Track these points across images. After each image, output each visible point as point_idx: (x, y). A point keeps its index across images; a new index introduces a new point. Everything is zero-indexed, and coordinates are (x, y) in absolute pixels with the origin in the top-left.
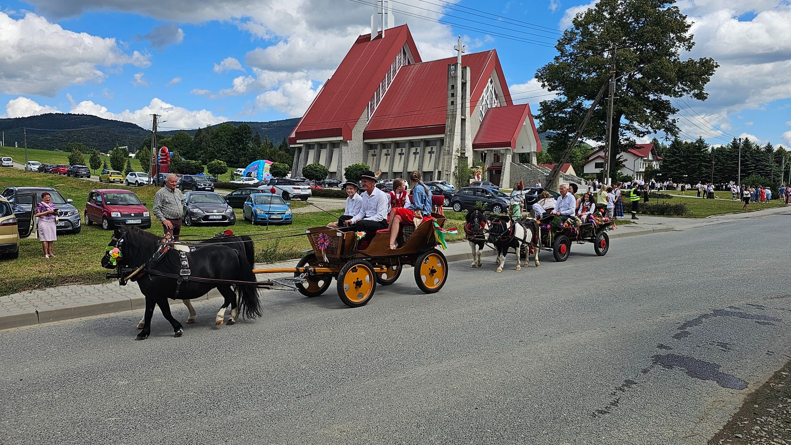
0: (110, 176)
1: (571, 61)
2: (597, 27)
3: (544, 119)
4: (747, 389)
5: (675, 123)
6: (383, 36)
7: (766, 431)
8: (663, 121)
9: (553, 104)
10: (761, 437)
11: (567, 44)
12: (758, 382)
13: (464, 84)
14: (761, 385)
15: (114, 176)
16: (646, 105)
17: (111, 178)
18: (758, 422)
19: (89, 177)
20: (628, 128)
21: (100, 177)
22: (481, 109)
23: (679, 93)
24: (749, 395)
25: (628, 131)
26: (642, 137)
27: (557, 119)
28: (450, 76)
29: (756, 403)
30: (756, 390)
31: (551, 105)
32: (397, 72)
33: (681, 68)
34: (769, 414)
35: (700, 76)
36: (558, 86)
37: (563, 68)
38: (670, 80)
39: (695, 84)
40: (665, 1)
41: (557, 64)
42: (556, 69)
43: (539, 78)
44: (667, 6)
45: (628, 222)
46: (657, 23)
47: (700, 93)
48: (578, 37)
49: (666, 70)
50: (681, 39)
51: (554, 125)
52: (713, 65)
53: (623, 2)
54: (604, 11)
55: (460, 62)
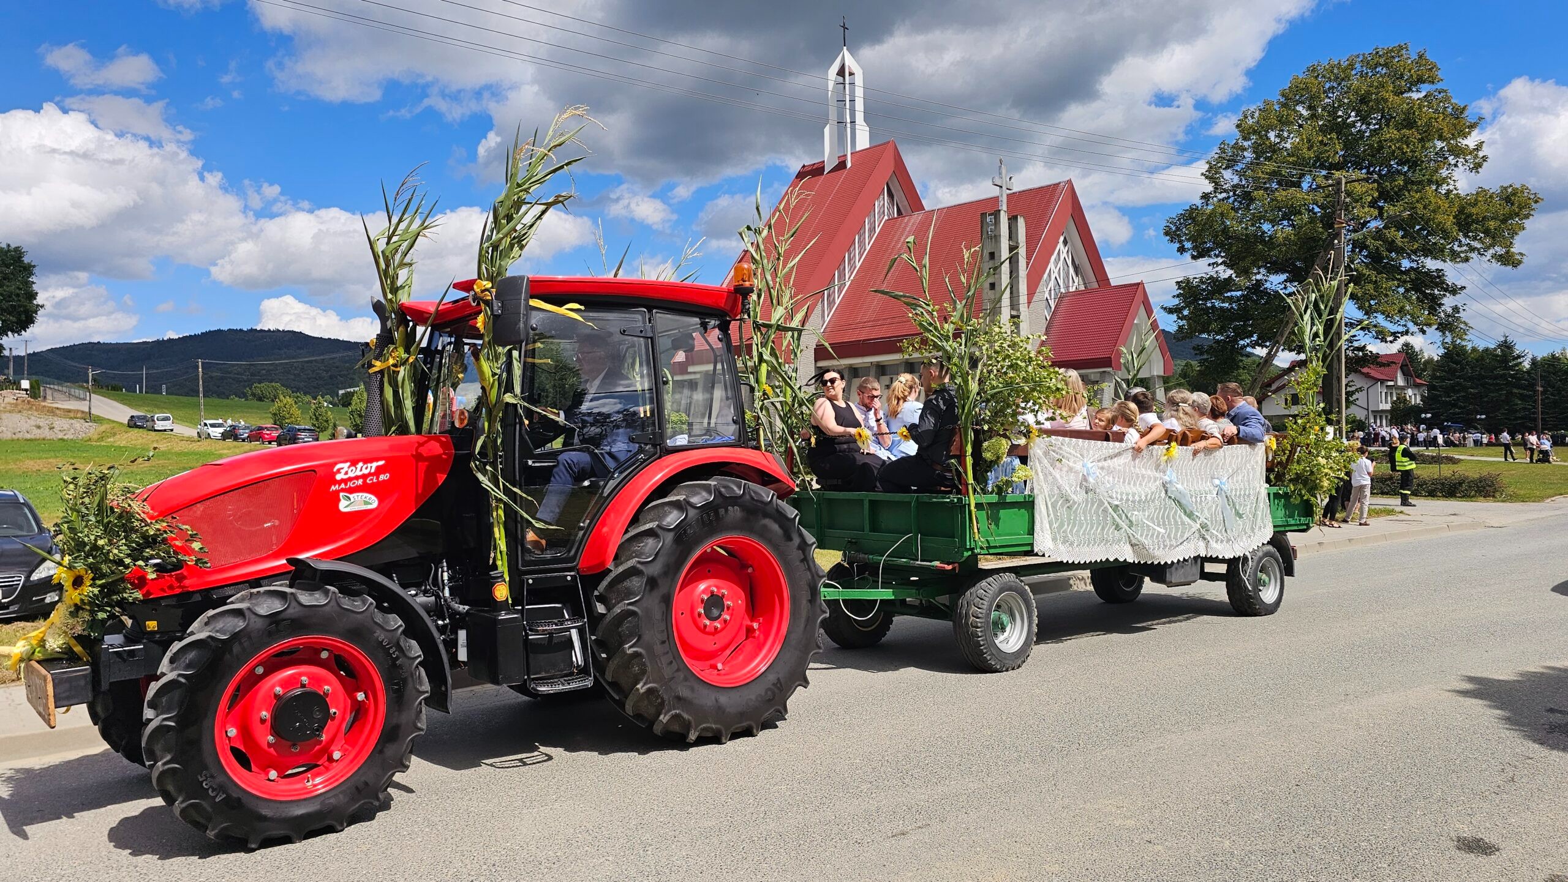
2: (1286, 134)
3: (1186, 312)
6: (849, 164)
8: (1432, 310)
9: (1203, 283)
11: (1227, 168)
13: (1013, 249)
16: (1397, 280)
20: (1361, 326)
22: (1047, 295)
25: (1361, 332)
27: (1214, 313)
28: (985, 236)
31: (1198, 286)
32: (877, 231)
33: (1464, 208)
35: (1504, 221)
36: (1212, 249)
37: (1222, 214)
38: (1444, 231)
39: (1494, 236)
40: (1420, 80)
41: (1211, 207)
42: (1210, 216)
43: (1172, 234)
44: (1425, 89)
45: (1390, 512)
46: (1409, 122)
47: (1507, 252)
48: (1249, 155)
49: (1434, 211)
50: (1458, 151)
51: (1209, 323)
52: (1530, 199)
53: (1335, 85)
54: (1298, 103)
55: (1004, 207)
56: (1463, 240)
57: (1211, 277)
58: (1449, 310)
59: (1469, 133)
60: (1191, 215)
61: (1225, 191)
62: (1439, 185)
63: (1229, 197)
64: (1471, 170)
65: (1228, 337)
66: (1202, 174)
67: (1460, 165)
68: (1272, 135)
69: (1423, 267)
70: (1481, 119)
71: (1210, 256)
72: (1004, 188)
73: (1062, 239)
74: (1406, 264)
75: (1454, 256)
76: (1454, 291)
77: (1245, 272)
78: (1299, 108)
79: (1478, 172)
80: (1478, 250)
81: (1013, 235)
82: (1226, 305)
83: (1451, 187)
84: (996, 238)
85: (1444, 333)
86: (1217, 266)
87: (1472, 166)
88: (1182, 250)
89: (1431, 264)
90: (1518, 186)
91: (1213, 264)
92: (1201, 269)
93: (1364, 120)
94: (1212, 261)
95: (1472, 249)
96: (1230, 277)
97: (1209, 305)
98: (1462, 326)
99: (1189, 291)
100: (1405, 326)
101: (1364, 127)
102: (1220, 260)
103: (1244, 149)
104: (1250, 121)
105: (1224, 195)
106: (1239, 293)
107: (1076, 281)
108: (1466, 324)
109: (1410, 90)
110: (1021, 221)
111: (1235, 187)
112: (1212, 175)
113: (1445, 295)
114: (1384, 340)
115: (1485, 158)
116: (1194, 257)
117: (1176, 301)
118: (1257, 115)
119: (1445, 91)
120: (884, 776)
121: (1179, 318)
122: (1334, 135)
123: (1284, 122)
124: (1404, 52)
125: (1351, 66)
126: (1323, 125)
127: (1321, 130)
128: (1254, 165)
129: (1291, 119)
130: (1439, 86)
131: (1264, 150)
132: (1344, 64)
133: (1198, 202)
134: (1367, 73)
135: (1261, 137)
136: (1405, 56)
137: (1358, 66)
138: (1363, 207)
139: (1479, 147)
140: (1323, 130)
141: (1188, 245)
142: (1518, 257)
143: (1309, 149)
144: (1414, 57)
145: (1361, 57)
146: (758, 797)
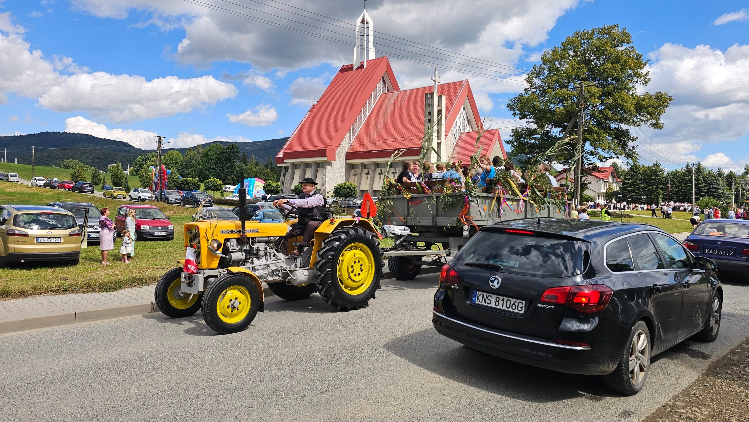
0: (114, 192)
1: (539, 93)
2: (563, 63)
3: (515, 144)
4: (711, 359)
5: (635, 149)
6: (365, 66)
7: (725, 382)
8: (623, 148)
9: (523, 130)
10: (723, 385)
11: (536, 77)
12: (719, 355)
13: (440, 112)
14: (720, 357)
15: (117, 192)
16: (609, 133)
17: (115, 194)
18: (720, 377)
19: (92, 192)
20: (592, 154)
21: (104, 193)
22: (454, 133)
23: (638, 123)
24: (712, 363)
27: (527, 145)
28: (427, 104)
29: (717, 367)
30: (717, 360)
31: (521, 132)
32: (377, 99)
33: (639, 101)
34: (727, 373)
35: (656, 108)
36: (527, 115)
37: (533, 99)
38: (630, 111)
39: (652, 115)
40: (623, 42)
41: (528, 95)
42: (527, 100)
43: (510, 107)
44: (625, 46)
46: (617, 61)
47: (657, 123)
48: (546, 72)
49: (626, 102)
50: (638, 75)
51: (525, 149)
52: (668, 99)
53: (586, 42)
54: (569, 49)
55: (436, 91)
56: (638, 116)
57: (527, 128)
59: (643, 67)
60: (520, 98)
61: (535, 88)
62: (629, 90)
63: (536, 91)
64: (643, 84)
66: (525, 80)
67: (638, 82)
68: (557, 63)
69: (620, 128)
70: (648, 61)
71: (527, 118)
72: (437, 82)
73: (462, 107)
74: (613, 126)
75: (634, 123)
76: (633, 140)
77: (542, 127)
78: (570, 51)
79: (646, 85)
80: (644, 121)
81: (440, 104)
82: (533, 141)
83: (634, 92)
84: (432, 105)
86: (530, 122)
87: (644, 82)
88: (515, 114)
89: (624, 126)
90: (663, 92)
91: (528, 122)
92: (523, 124)
93: (598, 59)
94: (528, 120)
95: (642, 121)
96: (536, 128)
97: (526, 141)
98: (636, 155)
99: (517, 134)
101: (597, 62)
102: (532, 120)
103: (544, 69)
104: (548, 56)
105: (534, 90)
106: (539, 136)
107: (468, 127)
109: (618, 46)
110: (444, 98)
111: (539, 87)
112: (529, 80)
113: (629, 141)
115: (649, 79)
116: (520, 118)
117: (511, 138)
118: (550, 53)
119: (633, 47)
120: (326, 362)
121: (512, 146)
122: (584, 65)
123: (562, 57)
124: (616, 28)
125: (593, 33)
126: (580, 60)
127: (578, 62)
128: (549, 76)
129: (566, 56)
130: (631, 45)
131: (553, 70)
132: (590, 32)
133: (523, 92)
134: (600, 37)
135: (552, 64)
136: (617, 30)
137: (596, 33)
138: (595, 99)
139: (647, 73)
140: (579, 62)
141: (517, 112)
142: (662, 125)
143: (573, 70)
144: (621, 30)
145: (598, 29)
146: (259, 373)
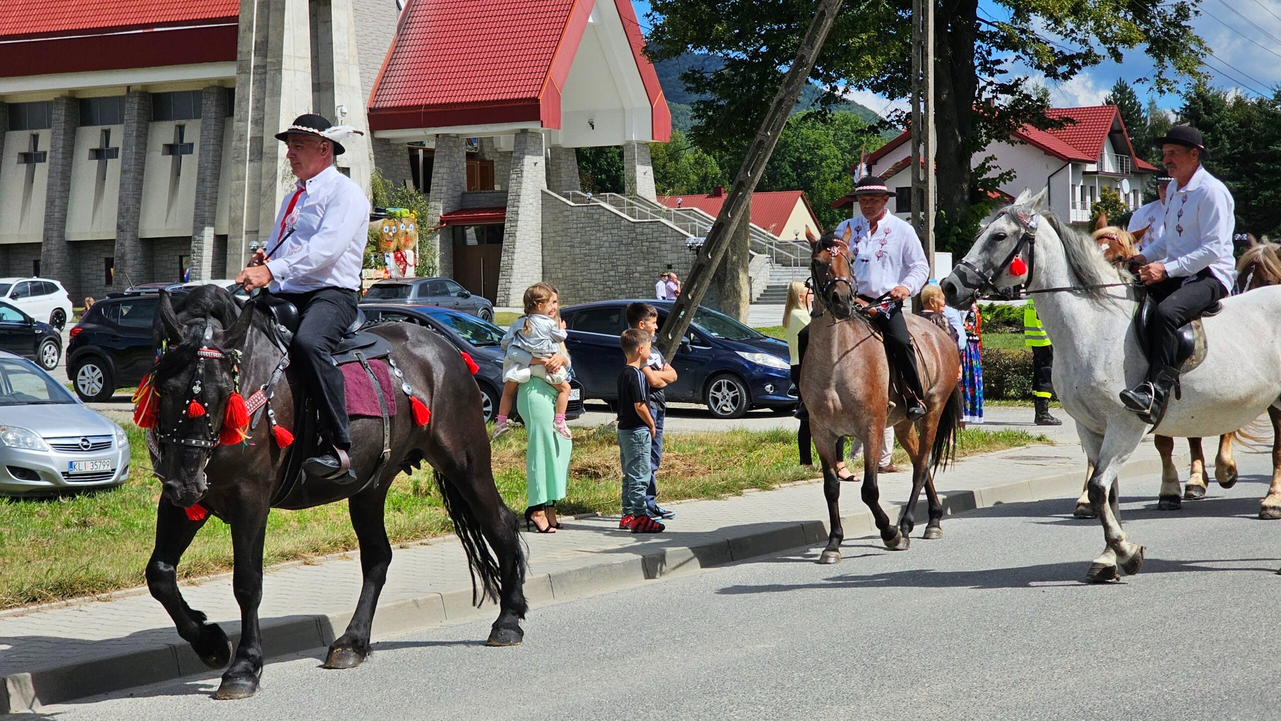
25: (1010, 55)
26: (1066, 77)
45: (1015, 439)
58: (1171, 12)
65: (755, 55)
85: (1161, 61)
100: (1084, 42)
108: (1200, 43)
114: (1051, 73)
